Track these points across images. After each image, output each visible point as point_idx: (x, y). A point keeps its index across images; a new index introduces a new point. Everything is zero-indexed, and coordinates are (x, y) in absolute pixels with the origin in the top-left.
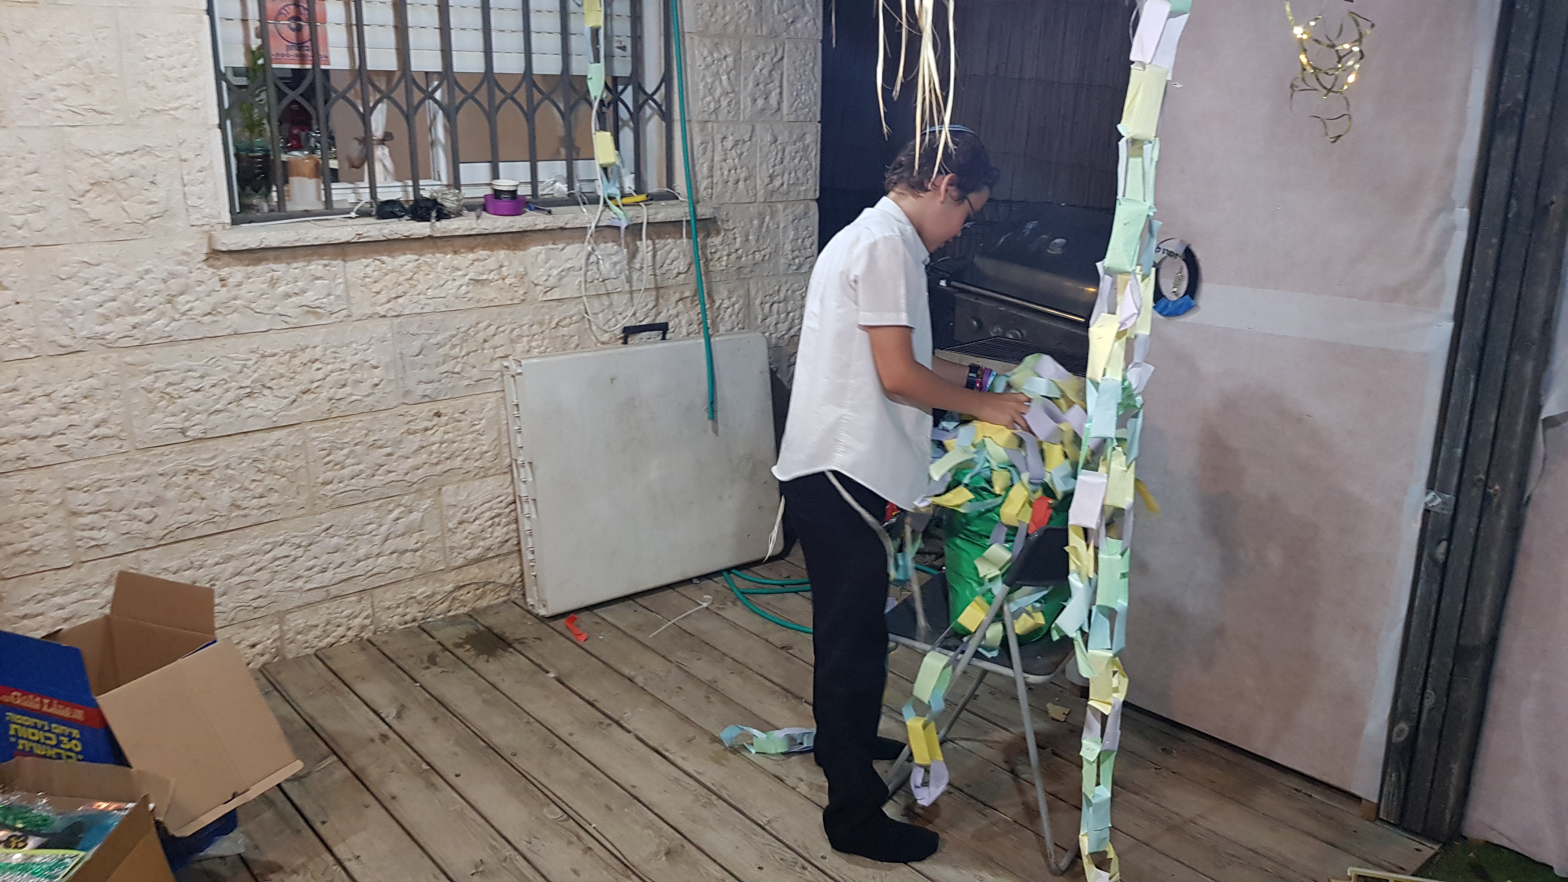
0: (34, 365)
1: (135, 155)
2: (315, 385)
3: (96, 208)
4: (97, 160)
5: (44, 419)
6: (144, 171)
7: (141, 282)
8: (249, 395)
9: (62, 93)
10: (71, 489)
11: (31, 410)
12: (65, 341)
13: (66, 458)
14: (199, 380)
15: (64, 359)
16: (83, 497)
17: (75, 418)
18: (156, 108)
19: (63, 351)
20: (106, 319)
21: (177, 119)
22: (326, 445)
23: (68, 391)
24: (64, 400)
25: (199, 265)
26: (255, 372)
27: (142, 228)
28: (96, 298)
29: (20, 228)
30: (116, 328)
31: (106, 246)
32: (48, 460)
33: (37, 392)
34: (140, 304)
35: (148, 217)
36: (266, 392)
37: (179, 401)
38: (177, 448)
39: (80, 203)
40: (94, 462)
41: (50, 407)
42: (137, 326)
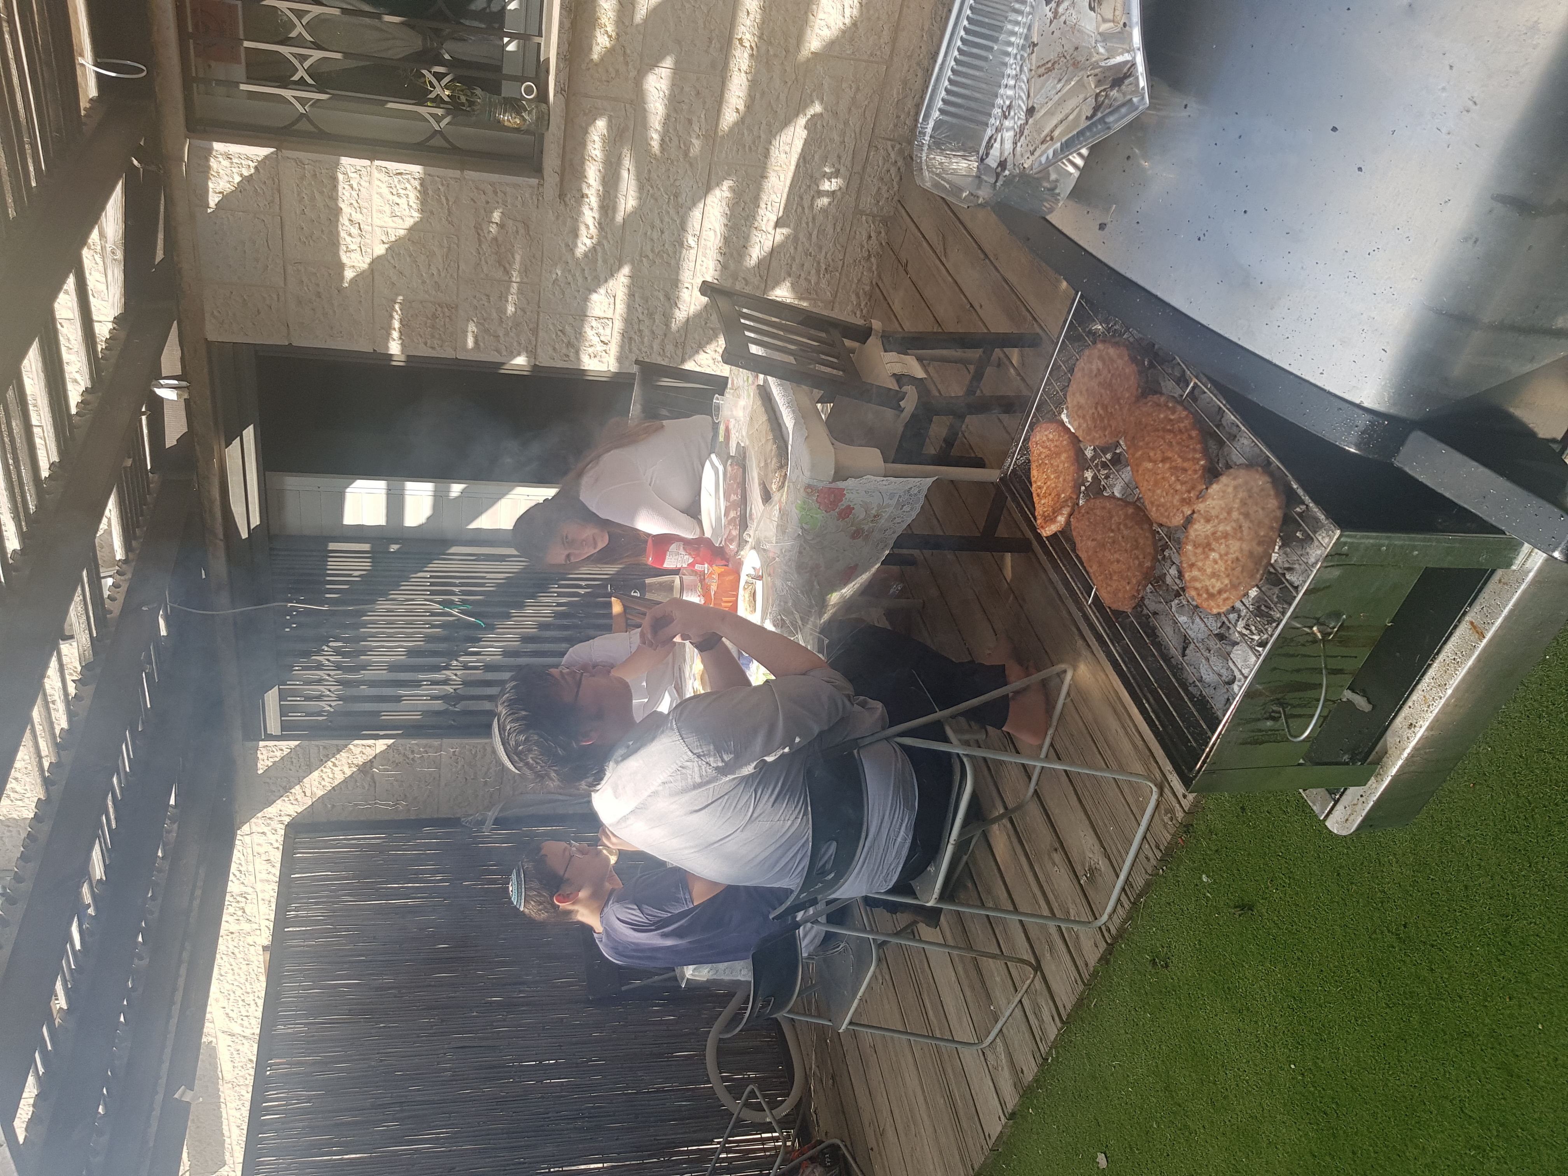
2: (682, 146)
5: (654, 328)
8: (676, 196)
10: (706, 323)
11: (646, 332)
14: (655, 230)
19: (612, 306)
20: (597, 278)
22: (735, 148)
25: (568, 210)
26: (659, 189)
27: (534, 243)
28: (580, 280)
30: (603, 275)
31: (543, 266)
33: (636, 327)
34: (590, 255)
35: (526, 238)
36: (677, 183)
37: (666, 246)
38: (700, 254)
41: (647, 322)
42: (605, 261)
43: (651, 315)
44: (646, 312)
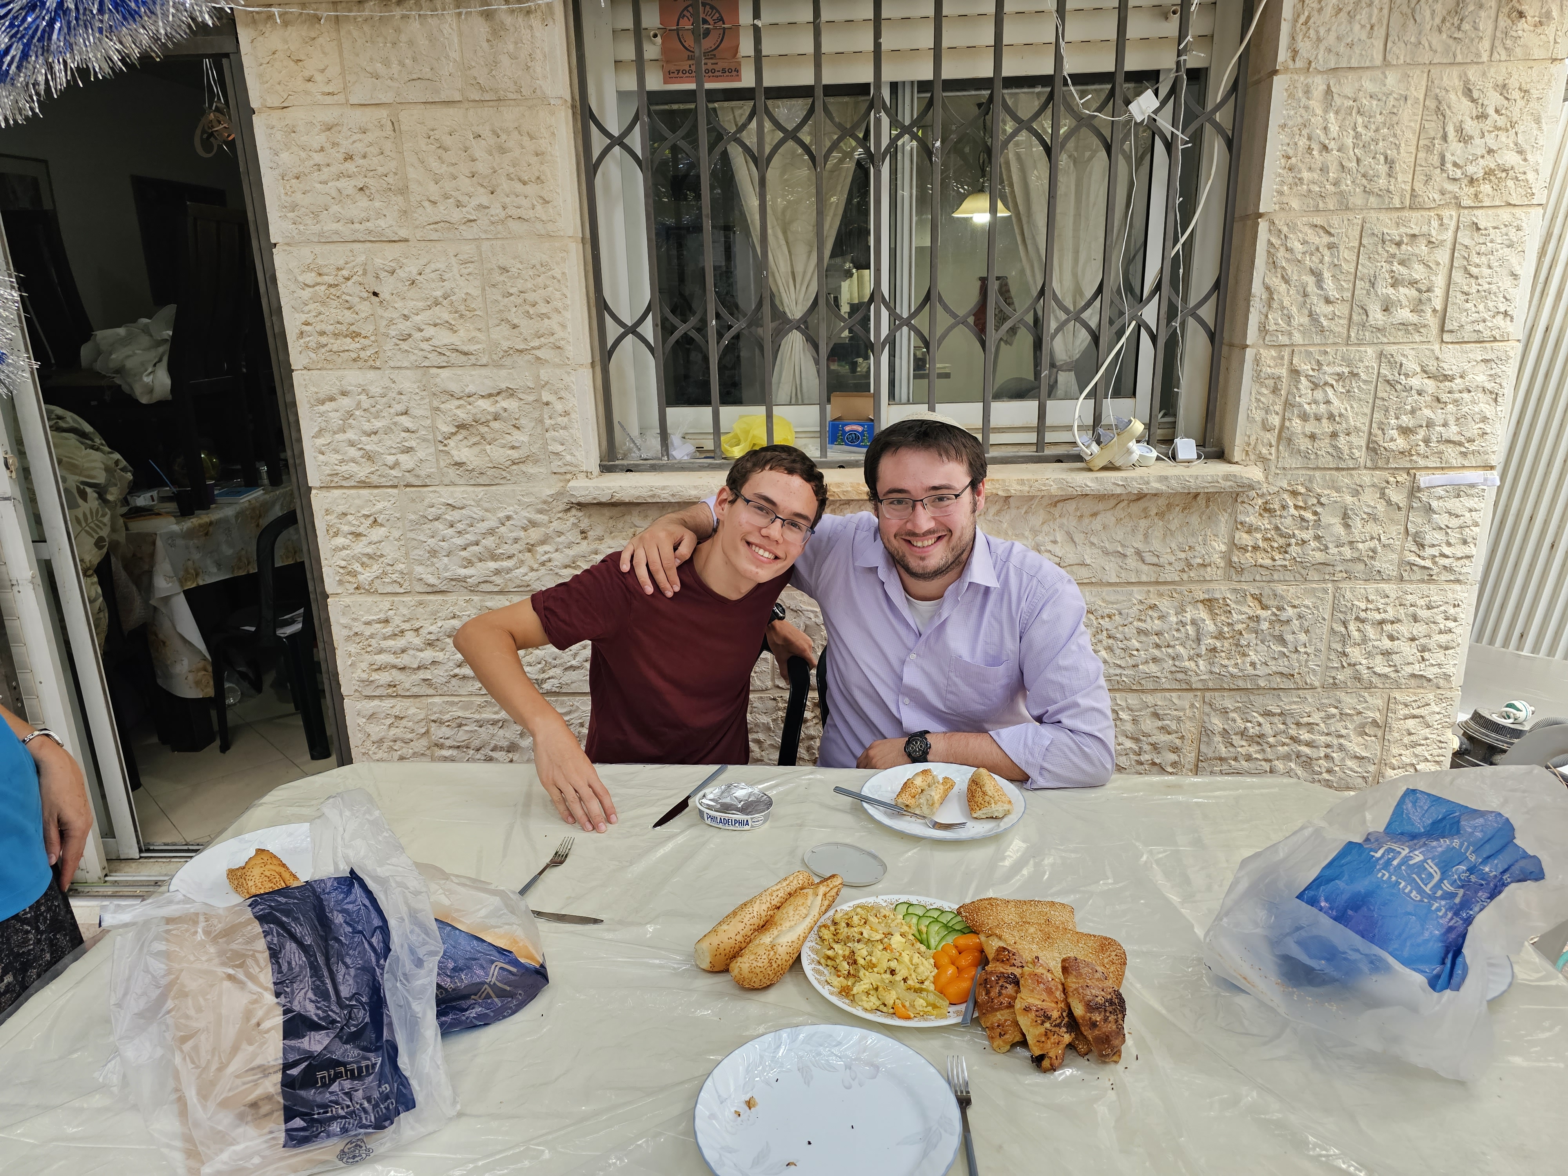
0: (404, 599)
1: (498, 398)
3: (462, 451)
4: (461, 402)
5: (411, 652)
6: (505, 414)
7: (503, 529)
9: (430, 331)
10: (434, 721)
11: (400, 643)
12: (432, 580)
13: (431, 691)
15: (431, 597)
16: (444, 731)
17: (440, 656)
18: (517, 347)
19: (429, 589)
20: (469, 563)
21: (538, 358)
23: (433, 628)
24: (428, 637)
25: (560, 515)
27: (504, 473)
28: (460, 541)
29: (391, 468)
30: (475, 572)
31: (471, 489)
32: (415, 690)
33: (406, 626)
34: (501, 551)
35: (509, 462)
39: (445, 445)
40: (456, 699)
41: (417, 641)
42: (497, 572)
43: (430, 644)
44: (432, 637)
